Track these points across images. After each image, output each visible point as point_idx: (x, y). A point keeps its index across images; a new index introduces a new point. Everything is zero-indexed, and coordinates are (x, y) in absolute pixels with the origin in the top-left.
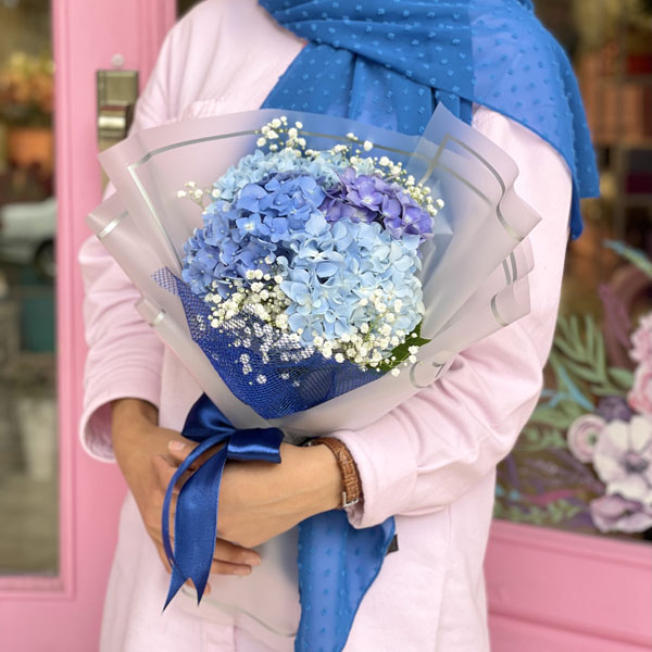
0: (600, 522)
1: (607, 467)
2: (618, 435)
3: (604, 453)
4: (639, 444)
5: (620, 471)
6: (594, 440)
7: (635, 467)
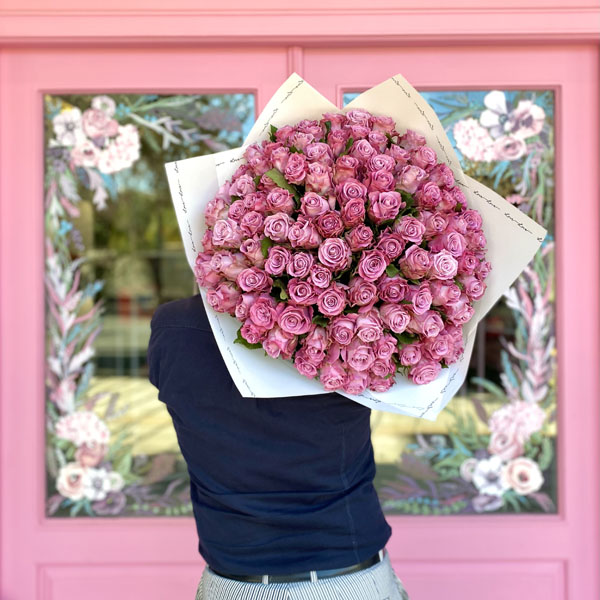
1: (479, 481)
2: (485, 466)
3: (478, 476)
4: (494, 470)
5: (486, 483)
6: (473, 470)
7: (492, 479)
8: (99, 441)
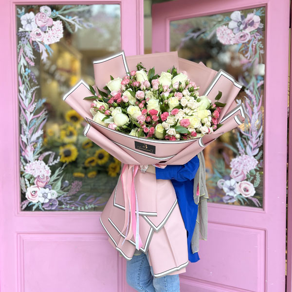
0: (224, 201)
1: (226, 189)
2: (228, 183)
3: (225, 187)
4: (232, 185)
5: (229, 190)
6: (223, 184)
7: (232, 189)
8: (46, 175)
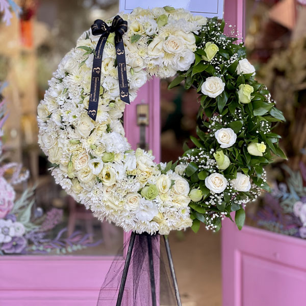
3: (303, 214)
6: (300, 209)
8: (7, 199)
